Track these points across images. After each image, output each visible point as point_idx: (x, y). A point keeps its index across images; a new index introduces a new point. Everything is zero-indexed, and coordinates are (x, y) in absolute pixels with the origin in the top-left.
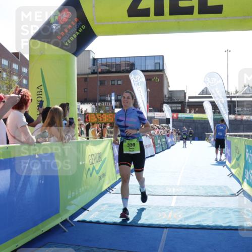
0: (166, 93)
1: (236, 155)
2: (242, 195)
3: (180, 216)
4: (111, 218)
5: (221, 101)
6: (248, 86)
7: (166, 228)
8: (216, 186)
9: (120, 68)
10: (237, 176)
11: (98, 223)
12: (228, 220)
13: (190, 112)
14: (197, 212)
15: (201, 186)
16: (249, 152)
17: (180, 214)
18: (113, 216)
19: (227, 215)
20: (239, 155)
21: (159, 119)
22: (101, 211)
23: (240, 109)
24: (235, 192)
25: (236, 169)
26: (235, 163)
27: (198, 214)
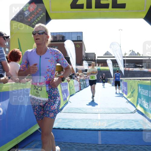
0: (84, 54)
1: (131, 90)
2: (137, 112)
3: (105, 124)
4: (66, 126)
5: (119, 59)
6: (132, 50)
7: (99, 131)
8: (121, 108)
9: (56, 39)
10: (132, 102)
11: (59, 129)
12: (133, 126)
13: (99, 66)
14: (114, 122)
15: (112, 108)
16: (141, 88)
17: (105, 123)
18: (67, 125)
19: (131, 123)
20: (133, 90)
21: (82, 70)
22: (59, 122)
23: (127, 64)
24: (133, 111)
25: (131, 98)
26: (130, 95)
27: (116, 123)
